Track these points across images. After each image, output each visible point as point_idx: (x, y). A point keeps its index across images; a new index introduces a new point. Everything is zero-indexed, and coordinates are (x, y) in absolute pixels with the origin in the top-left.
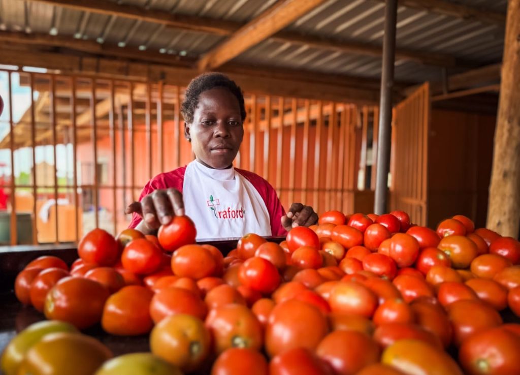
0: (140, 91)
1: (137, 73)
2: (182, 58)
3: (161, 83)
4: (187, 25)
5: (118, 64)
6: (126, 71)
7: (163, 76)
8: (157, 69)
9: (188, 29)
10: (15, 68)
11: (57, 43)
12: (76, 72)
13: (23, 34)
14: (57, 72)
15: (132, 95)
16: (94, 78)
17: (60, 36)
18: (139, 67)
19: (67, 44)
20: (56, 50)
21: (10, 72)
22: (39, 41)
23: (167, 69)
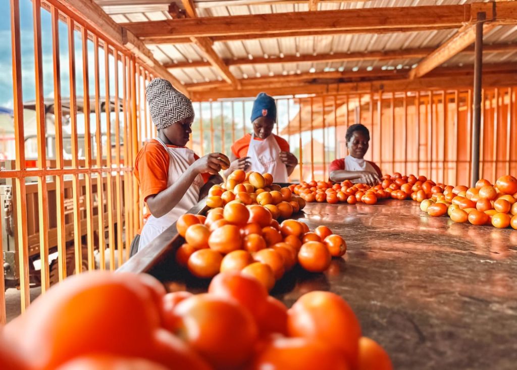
0: (366, 98)
1: (364, 88)
2: (399, 71)
3: (380, 91)
4: (393, 57)
5: (351, 85)
6: (356, 88)
7: (382, 87)
8: (377, 83)
9: (394, 59)
10: (291, 96)
11: (314, 77)
12: (325, 94)
13: (296, 75)
14: (313, 95)
15: (360, 101)
16: (335, 96)
17: (316, 73)
18: (365, 84)
19: (321, 76)
20: (314, 81)
21: (288, 99)
22: (305, 77)
23: (385, 82)
